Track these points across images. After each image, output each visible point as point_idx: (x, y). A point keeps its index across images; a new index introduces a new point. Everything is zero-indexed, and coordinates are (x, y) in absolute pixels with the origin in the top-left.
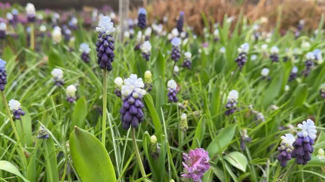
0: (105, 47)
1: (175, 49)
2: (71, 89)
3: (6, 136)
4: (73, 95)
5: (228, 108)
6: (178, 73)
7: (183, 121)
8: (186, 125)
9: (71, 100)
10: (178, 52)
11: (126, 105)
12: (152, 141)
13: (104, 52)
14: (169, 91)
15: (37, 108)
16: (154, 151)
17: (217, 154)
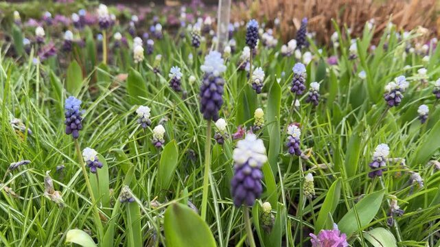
0: (212, 93)
1: (298, 79)
2: (159, 130)
3: (77, 193)
4: (161, 138)
5: (374, 168)
6: (299, 109)
7: (309, 183)
8: (312, 189)
9: (159, 144)
10: (301, 82)
11: (240, 176)
12: (265, 210)
13: (210, 99)
14: (290, 140)
15: (115, 154)
16: (267, 223)
17: (355, 234)
